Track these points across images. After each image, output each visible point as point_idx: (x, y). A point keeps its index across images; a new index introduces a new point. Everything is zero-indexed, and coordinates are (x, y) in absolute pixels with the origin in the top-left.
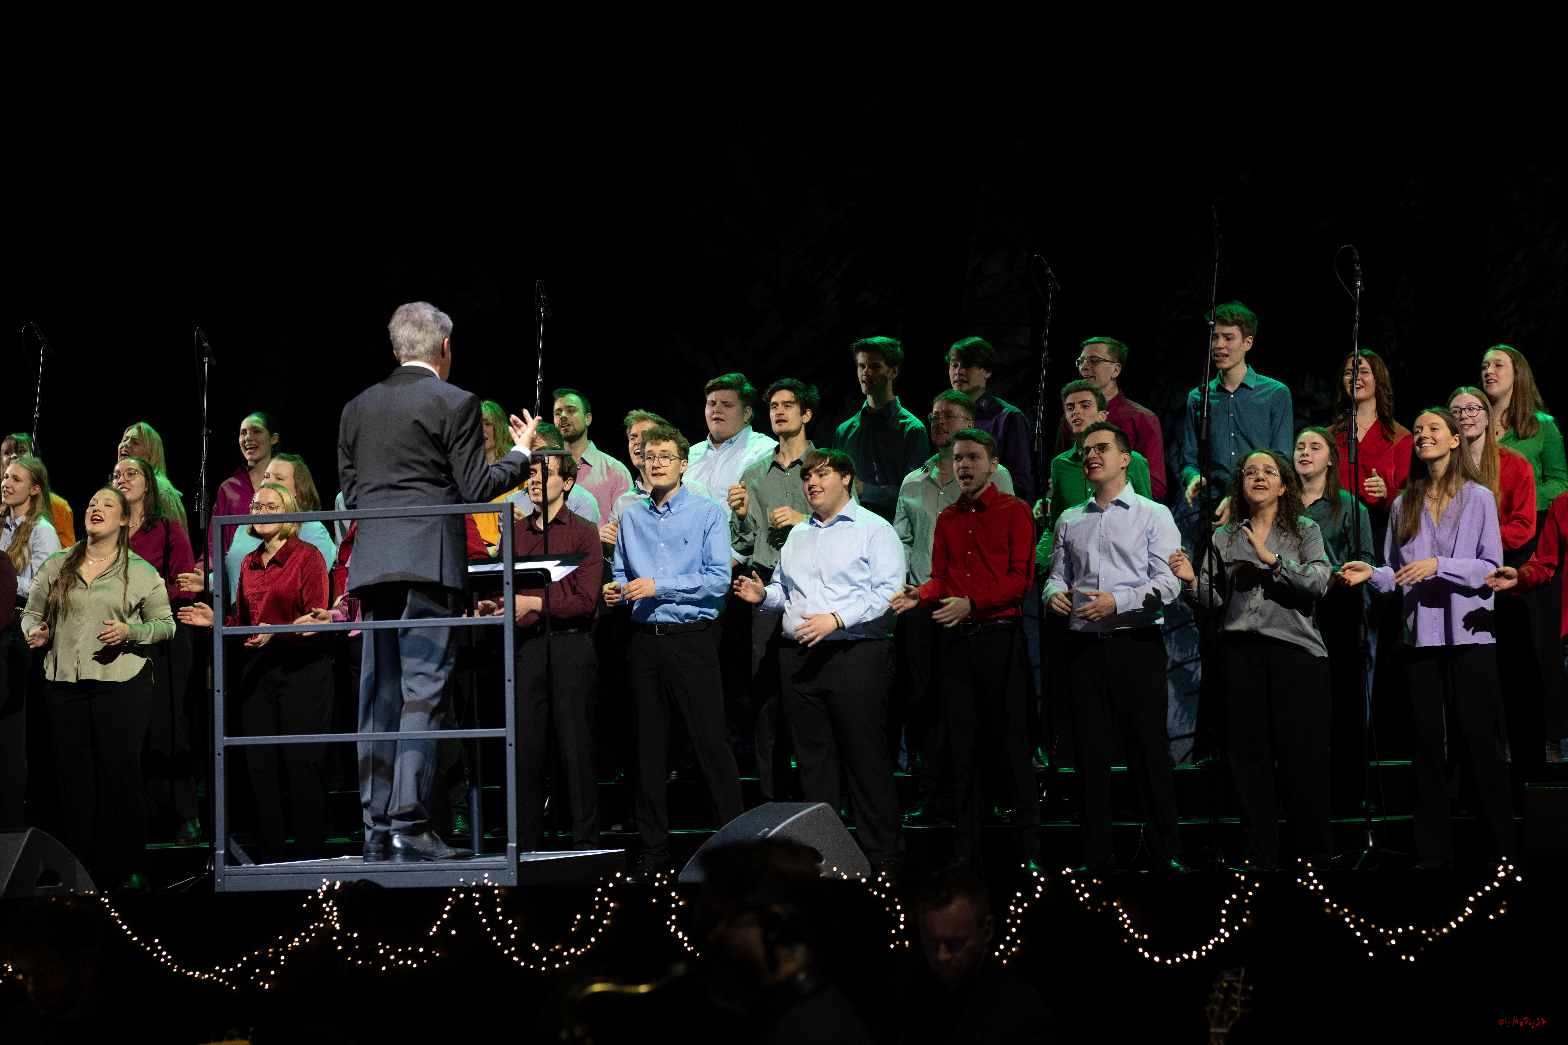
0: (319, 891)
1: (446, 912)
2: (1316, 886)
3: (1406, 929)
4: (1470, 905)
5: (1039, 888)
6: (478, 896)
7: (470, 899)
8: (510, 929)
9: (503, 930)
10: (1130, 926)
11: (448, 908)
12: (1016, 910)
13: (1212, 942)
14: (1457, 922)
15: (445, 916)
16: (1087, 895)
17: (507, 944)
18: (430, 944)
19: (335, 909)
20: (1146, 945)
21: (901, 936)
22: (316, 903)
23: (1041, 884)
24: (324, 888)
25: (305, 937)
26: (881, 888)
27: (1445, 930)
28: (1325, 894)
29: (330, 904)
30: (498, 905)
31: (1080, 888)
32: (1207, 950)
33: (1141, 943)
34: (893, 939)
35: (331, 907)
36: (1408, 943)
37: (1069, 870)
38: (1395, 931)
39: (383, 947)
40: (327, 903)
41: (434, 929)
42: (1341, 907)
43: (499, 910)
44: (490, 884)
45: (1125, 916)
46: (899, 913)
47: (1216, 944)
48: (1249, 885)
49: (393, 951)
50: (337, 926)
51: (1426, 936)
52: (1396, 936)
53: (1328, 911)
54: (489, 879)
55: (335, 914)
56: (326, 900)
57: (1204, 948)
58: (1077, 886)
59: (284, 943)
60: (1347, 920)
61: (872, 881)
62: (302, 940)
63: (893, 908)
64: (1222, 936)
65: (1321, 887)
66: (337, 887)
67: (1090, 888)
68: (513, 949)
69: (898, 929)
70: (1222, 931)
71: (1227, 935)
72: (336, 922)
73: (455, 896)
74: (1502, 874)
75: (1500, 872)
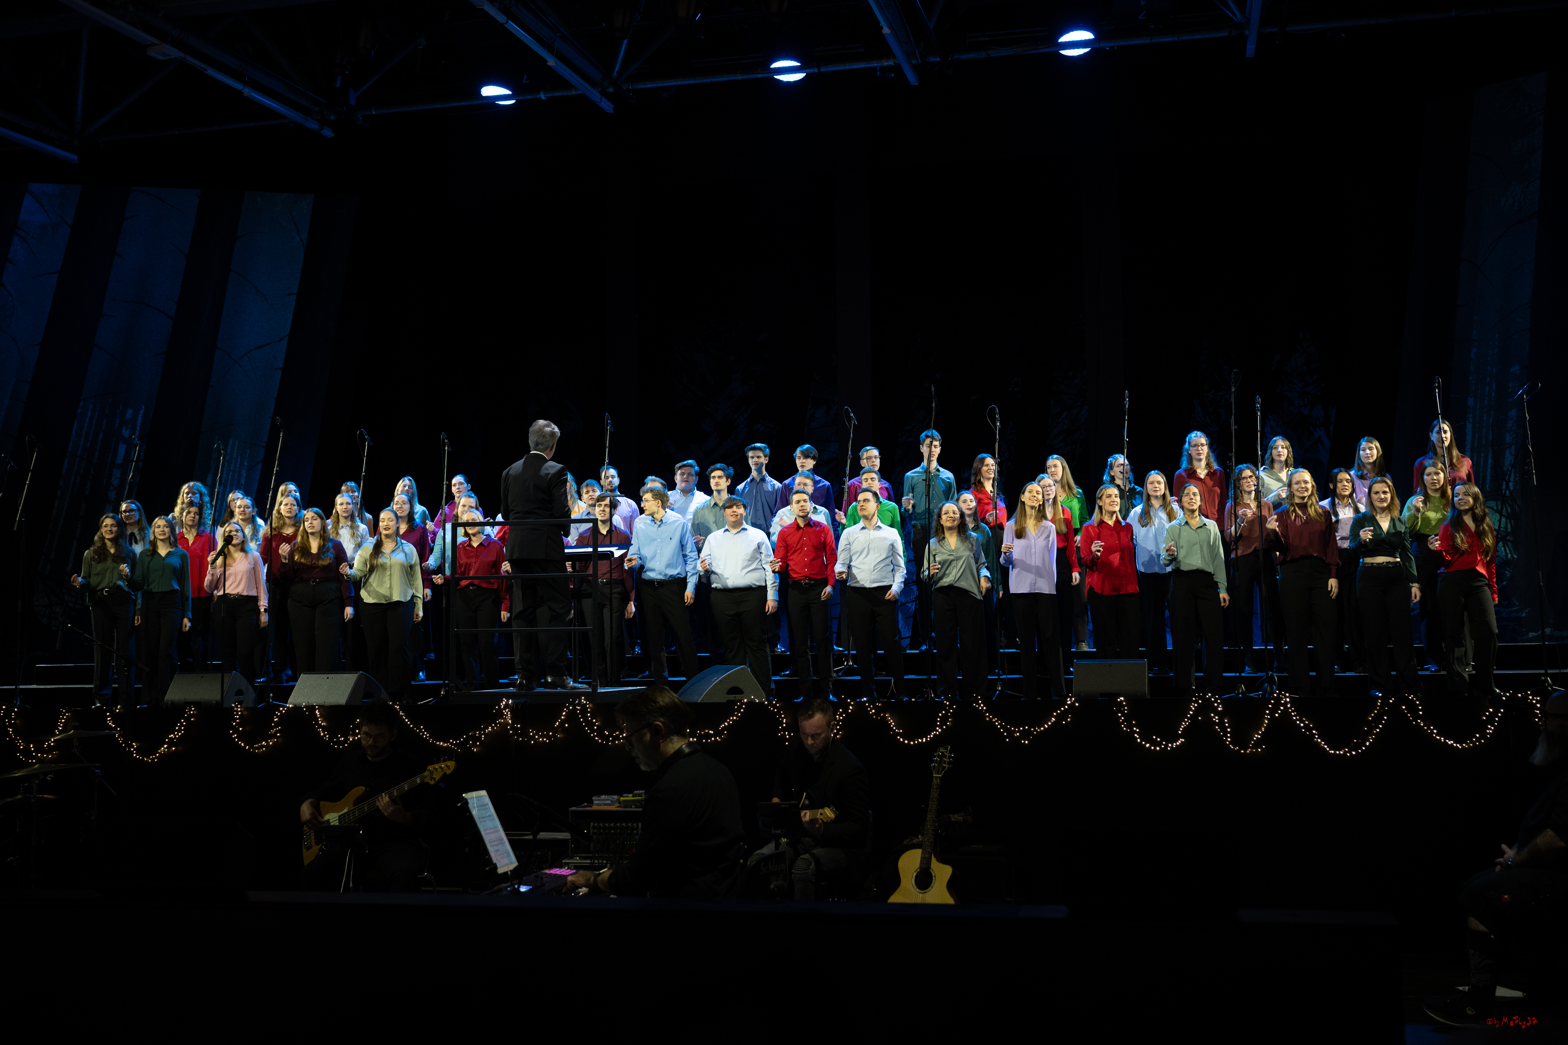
0: (501, 704)
1: (563, 716)
2: (982, 707)
3: (1024, 728)
4: (1054, 717)
5: (851, 707)
6: (579, 708)
7: (575, 709)
8: (594, 724)
9: (591, 725)
10: (894, 726)
11: (564, 713)
12: (839, 718)
13: (933, 734)
14: (1048, 725)
15: (563, 717)
16: (873, 711)
17: (593, 731)
18: (555, 731)
19: (509, 713)
20: (901, 735)
21: (784, 729)
22: (500, 710)
23: (852, 705)
24: (504, 703)
25: (494, 727)
26: (774, 706)
27: (1042, 729)
28: (986, 711)
29: (507, 711)
30: (589, 712)
31: (870, 708)
32: (930, 738)
33: (899, 734)
34: (780, 731)
35: (507, 713)
36: (1025, 734)
37: (865, 699)
38: (1019, 729)
39: (532, 732)
40: (505, 710)
41: (557, 724)
42: (994, 717)
43: (589, 715)
44: (585, 702)
45: (891, 721)
46: (783, 719)
47: (935, 735)
48: (951, 707)
49: (537, 734)
50: (510, 721)
51: (1033, 731)
52: (1019, 731)
53: (988, 719)
54: (584, 700)
55: (509, 715)
56: (505, 709)
57: (929, 737)
58: (869, 706)
59: (484, 729)
60: (997, 723)
61: (770, 703)
62: (493, 728)
63: (780, 717)
64: (937, 731)
65: (985, 708)
66: (510, 703)
67: (875, 707)
68: (595, 734)
69: (782, 726)
70: (938, 728)
71: (940, 730)
72: (510, 719)
73: (568, 708)
74: (1069, 702)
75: (1068, 701)
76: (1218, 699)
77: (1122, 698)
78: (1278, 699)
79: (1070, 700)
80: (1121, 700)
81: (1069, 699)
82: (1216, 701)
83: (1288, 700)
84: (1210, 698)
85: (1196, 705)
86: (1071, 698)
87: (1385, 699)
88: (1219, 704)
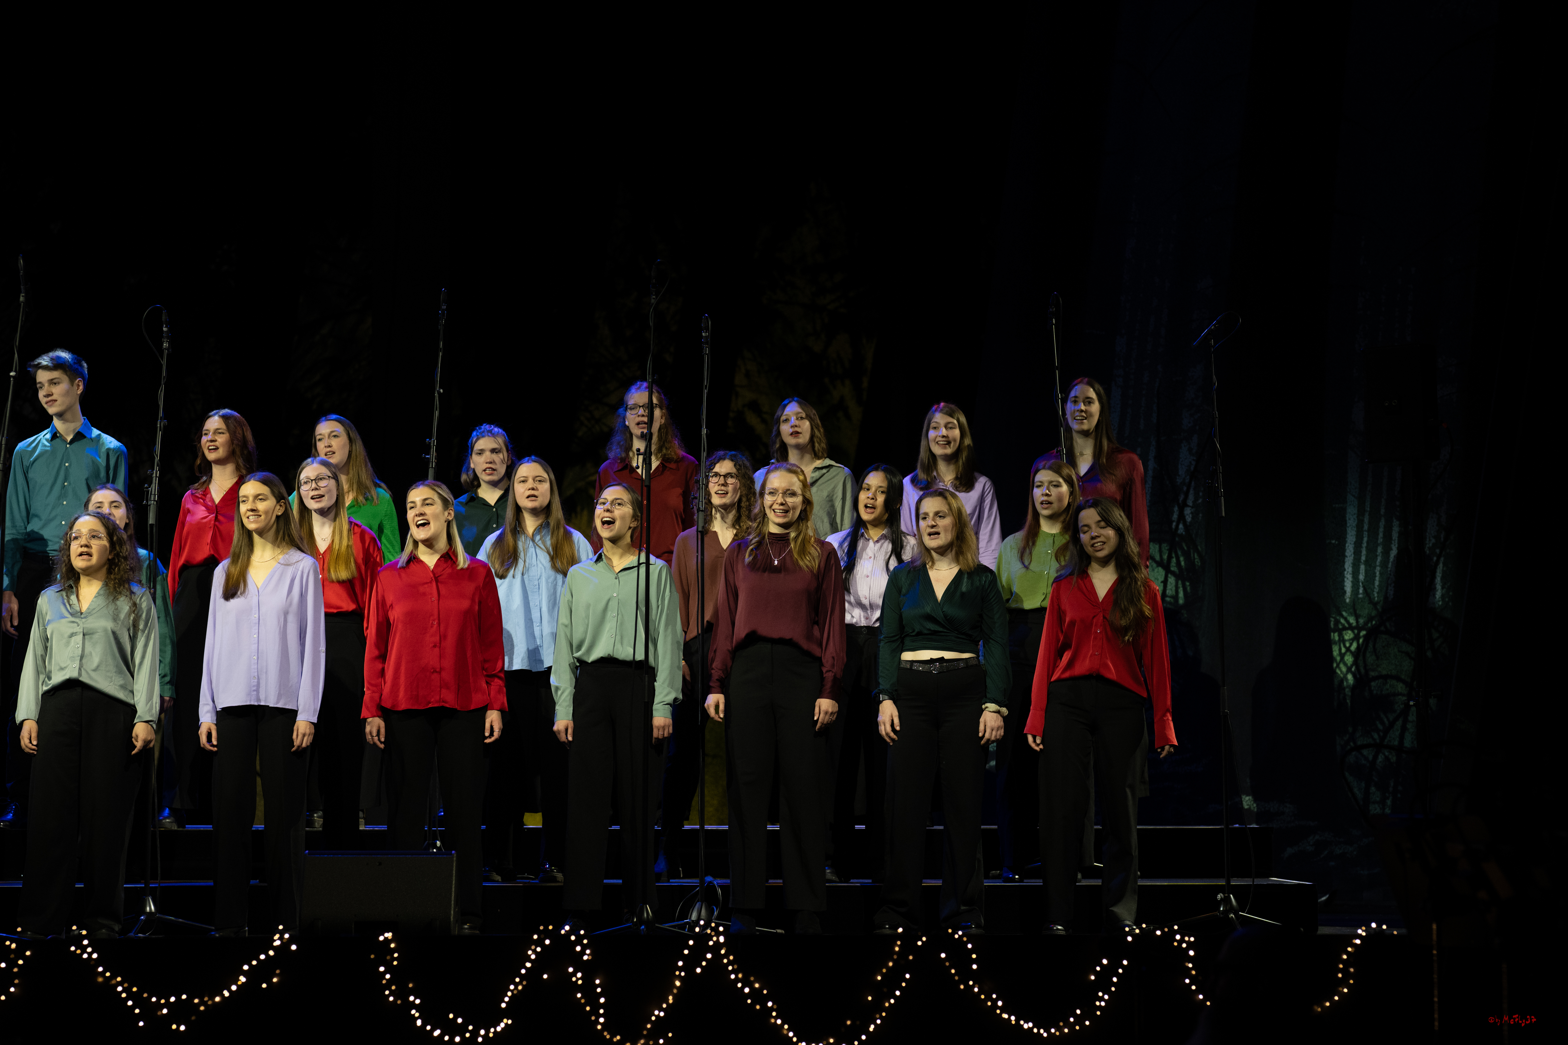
2: (91, 954)
3: (178, 998)
4: (245, 973)
14: (230, 990)
27: (217, 999)
28: (100, 962)
36: (179, 1011)
38: (168, 1000)
42: (114, 975)
48: (22, 952)
51: (198, 1005)
52: (169, 1004)
53: (102, 979)
60: (121, 988)
65: (96, 955)
74: (277, 943)
75: (275, 941)
76: (584, 937)
77: (389, 935)
78: (702, 939)
79: (281, 938)
80: (386, 939)
81: (277, 936)
82: (579, 941)
83: (722, 939)
84: (569, 934)
85: (539, 949)
86: (282, 933)
87: (908, 939)
88: (584, 947)
